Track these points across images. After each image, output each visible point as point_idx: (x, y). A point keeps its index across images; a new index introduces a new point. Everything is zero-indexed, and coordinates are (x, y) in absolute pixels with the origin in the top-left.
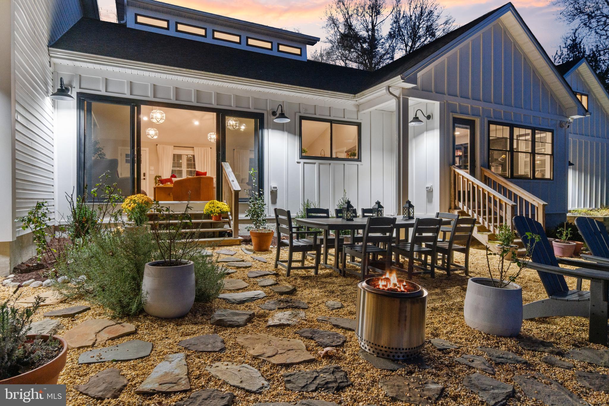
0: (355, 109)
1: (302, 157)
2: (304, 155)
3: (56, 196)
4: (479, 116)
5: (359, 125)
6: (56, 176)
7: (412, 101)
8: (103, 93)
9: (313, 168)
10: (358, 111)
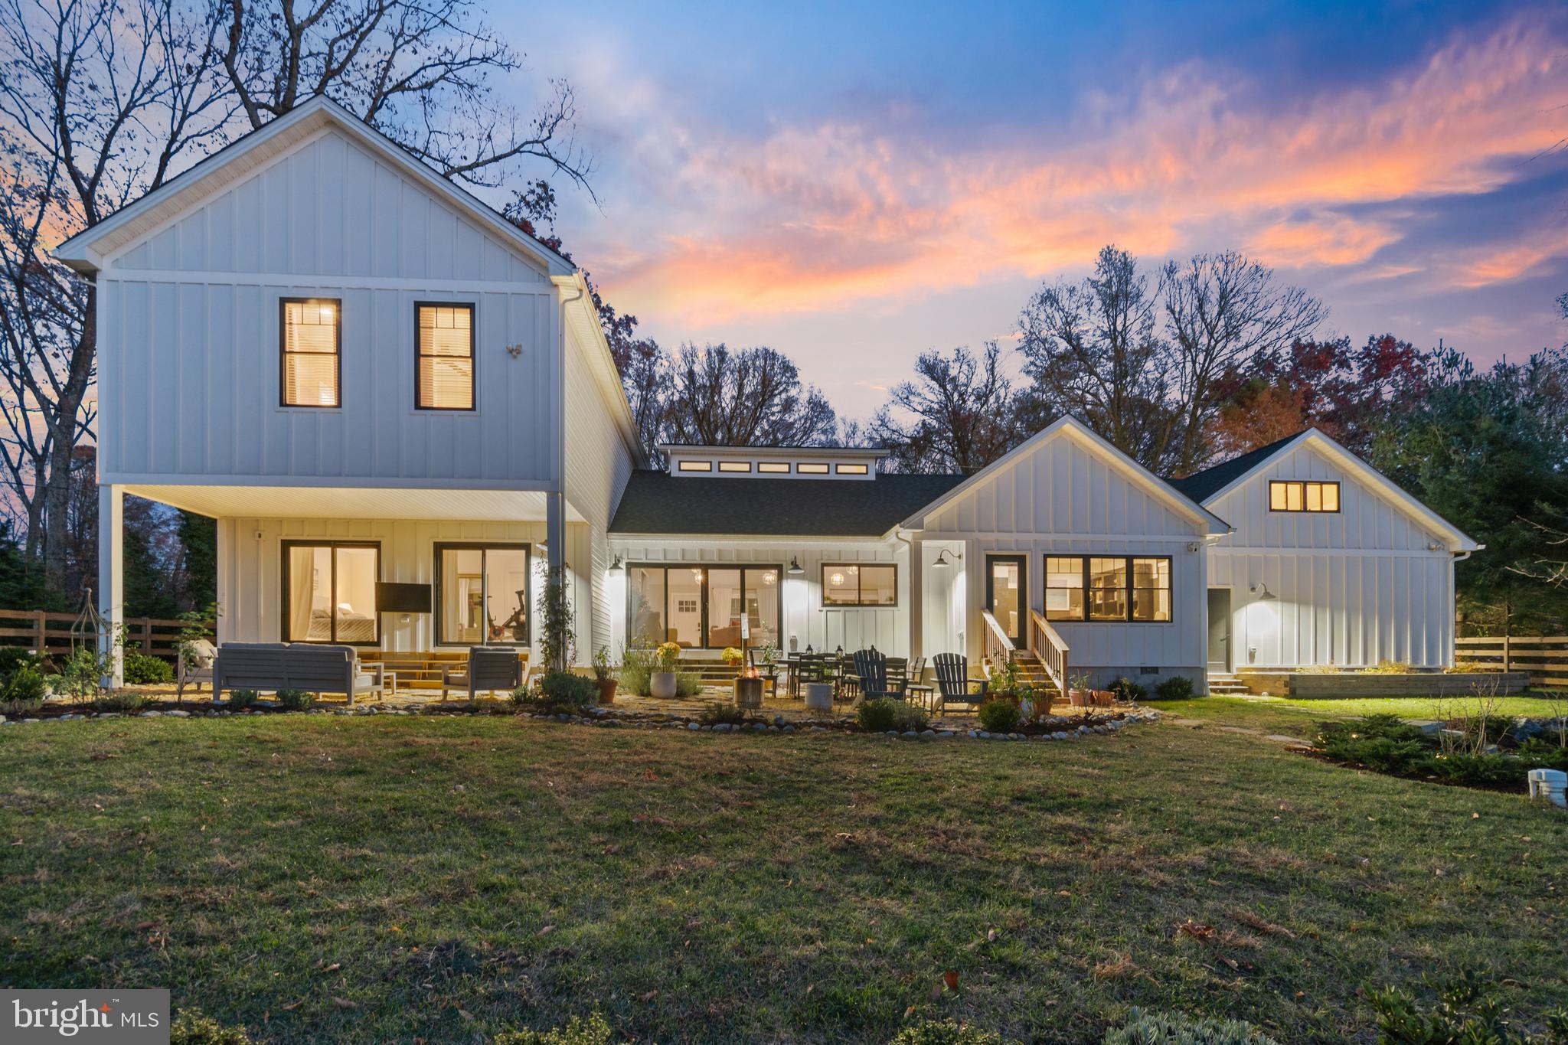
0: (890, 550)
1: (824, 605)
2: (828, 603)
3: (612, 644)
4: (1030, 550)
5: (895, 566)
6: (611, 629)
7: (925, 543)
8: (644, 561)
9: (836, 616)
10: (893, 551)
